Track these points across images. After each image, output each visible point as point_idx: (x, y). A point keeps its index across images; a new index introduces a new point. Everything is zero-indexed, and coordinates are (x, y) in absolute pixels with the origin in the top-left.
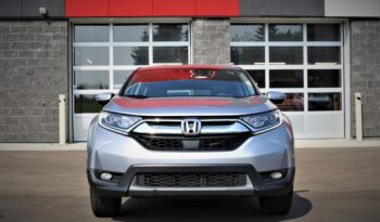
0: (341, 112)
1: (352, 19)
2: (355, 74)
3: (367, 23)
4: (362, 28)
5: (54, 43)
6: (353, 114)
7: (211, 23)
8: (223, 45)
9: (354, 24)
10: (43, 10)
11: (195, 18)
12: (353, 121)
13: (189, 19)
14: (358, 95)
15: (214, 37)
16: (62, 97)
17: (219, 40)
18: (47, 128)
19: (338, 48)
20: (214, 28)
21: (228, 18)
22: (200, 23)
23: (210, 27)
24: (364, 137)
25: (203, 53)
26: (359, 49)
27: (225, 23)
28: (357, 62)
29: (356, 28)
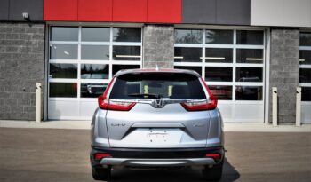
0: (262, 102)
1: (273, 28)
2: (273, 72)
3: (284, 31)
4: (280, 36)
5: (34, 41)
6: (271, 104)
7: (160, 29)
8: (169, 46)
9: (274, 32)
10: (25, 15)
11: (146, 24)
12: (271, 109)
13: (142, 24)
14: (275, 89)
15: (161, 40)
16: (38, 85)
17: (165, 42)
18: (27, 109)
19: (261, 51)
20: (162, 33)
21: (172, 25)
22: (150, 28)
23: (158, 32)
24: (278, 123)
25: (152, 52)
26: (277, 52)
27: (170, 29)
28: (276, 62)
29: (275, 35)
